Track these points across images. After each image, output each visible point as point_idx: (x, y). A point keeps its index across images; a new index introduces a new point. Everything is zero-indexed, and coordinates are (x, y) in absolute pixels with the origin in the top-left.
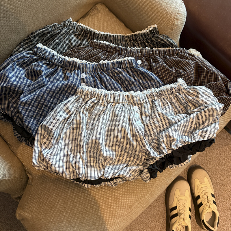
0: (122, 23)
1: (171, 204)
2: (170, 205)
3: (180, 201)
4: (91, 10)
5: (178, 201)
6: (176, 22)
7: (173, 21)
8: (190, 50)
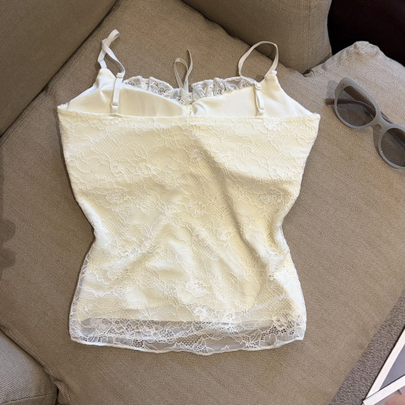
8: (355, 47)
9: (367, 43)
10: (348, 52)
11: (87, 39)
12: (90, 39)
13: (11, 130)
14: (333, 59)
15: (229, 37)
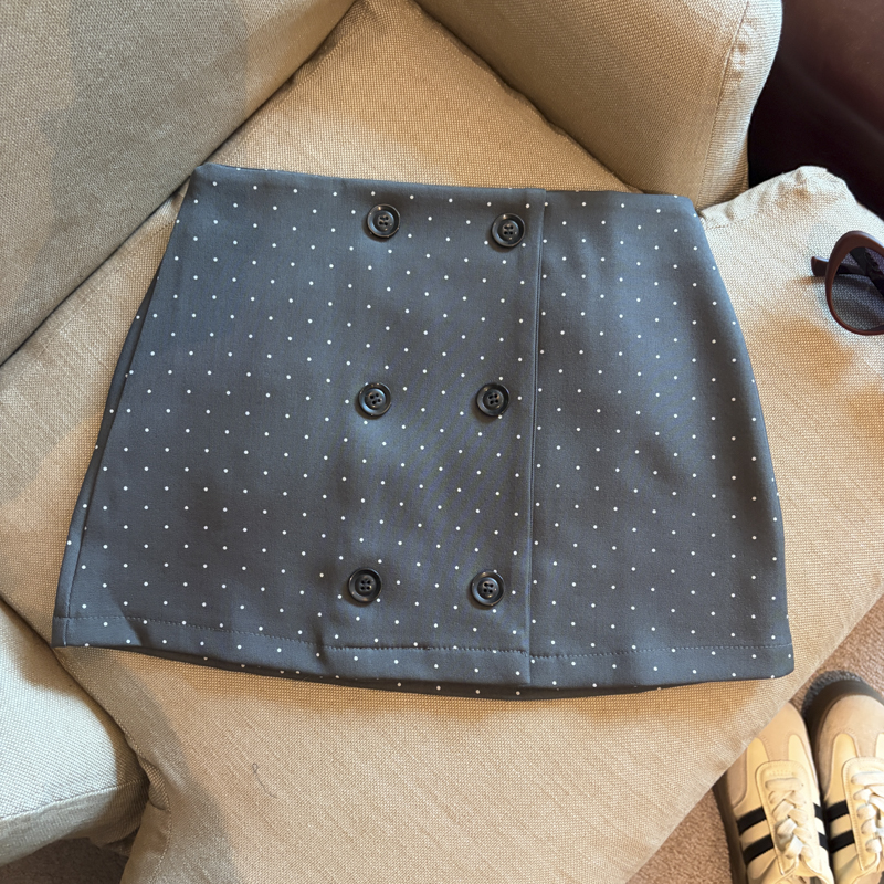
0: (487, 75)
1: (737, 799)
2: (733, 802)
3: (772, 787)
4: (347, 22)
5: (766, 786)
6: (737, 57)
7: (721, 59)
8: (799, 177)
9: (824, 170)
10: (781, 187)
11: (263, 106)
12: (271, 105)
13: (98, 275)
14: (749, 198)
15: (547, 128)
